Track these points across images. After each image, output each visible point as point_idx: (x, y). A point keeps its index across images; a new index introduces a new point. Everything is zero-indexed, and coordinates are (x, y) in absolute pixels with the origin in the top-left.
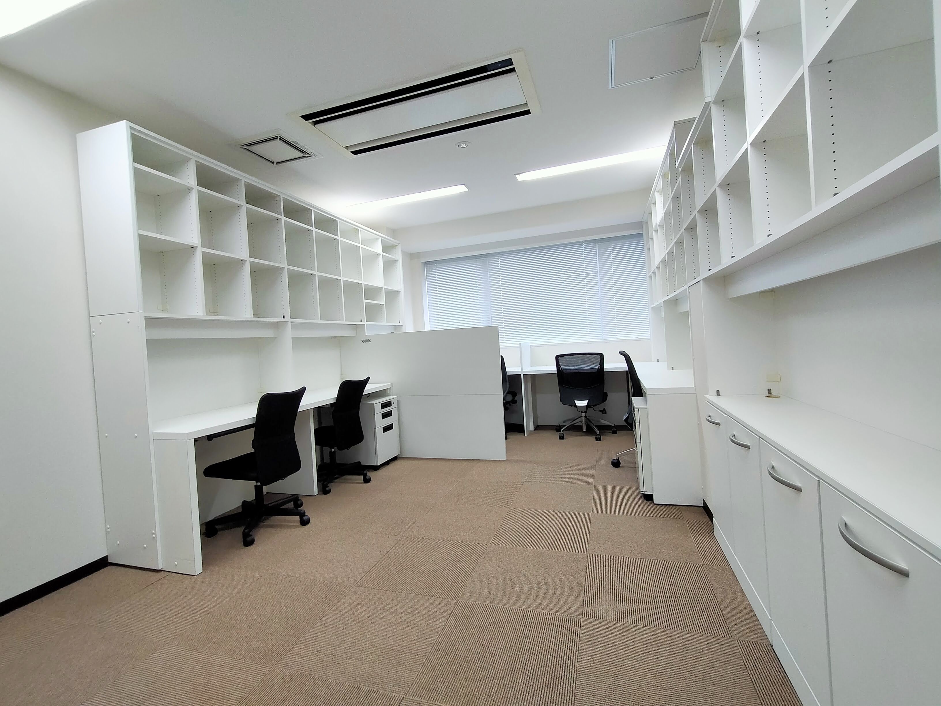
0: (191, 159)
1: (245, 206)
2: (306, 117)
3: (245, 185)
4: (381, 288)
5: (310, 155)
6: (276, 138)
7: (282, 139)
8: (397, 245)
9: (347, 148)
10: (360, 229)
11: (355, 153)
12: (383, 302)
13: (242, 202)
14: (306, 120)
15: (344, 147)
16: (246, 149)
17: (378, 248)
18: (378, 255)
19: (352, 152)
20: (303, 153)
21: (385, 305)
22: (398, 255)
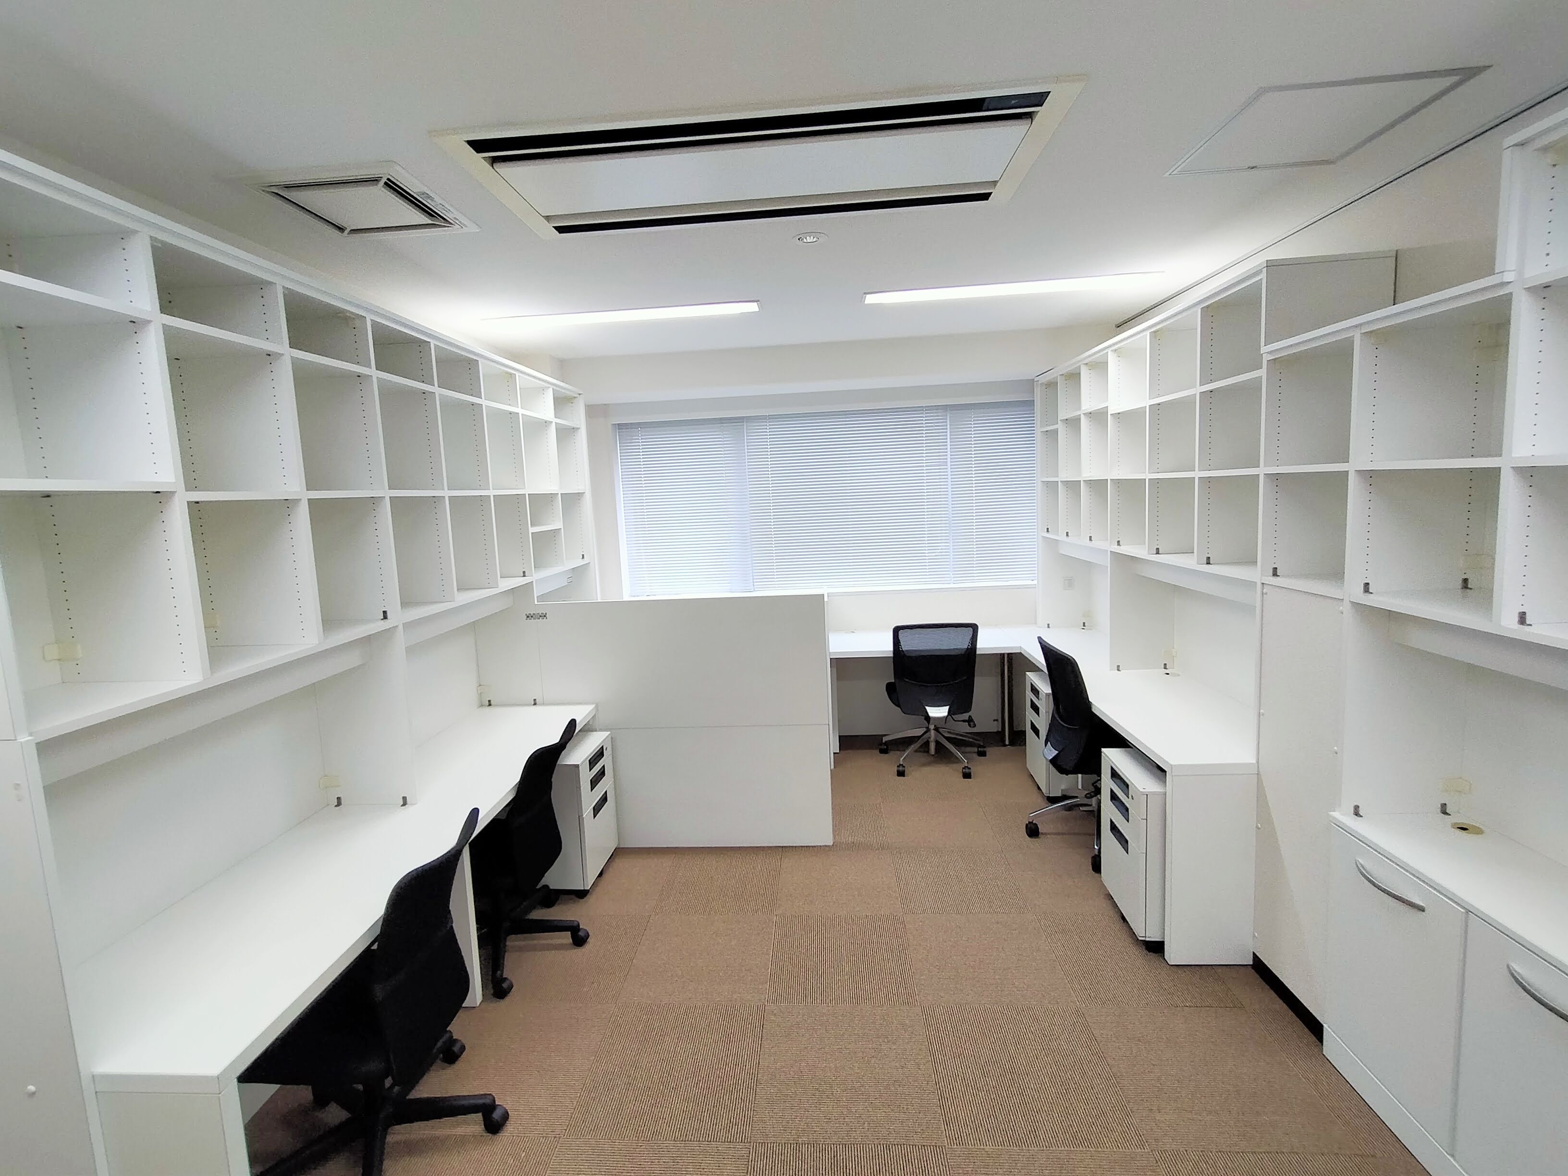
0: (135, 232)
1: (289, 354)
2: (479, 146)
3: (284, 295)
4: (553, 496)
5: (451, 224)
6: (375, 181)
7: (392, 186)
8: (576, 397)
9: (548, 218)
10: (517, 374)
11: (561, 230)
12: (557, 524)
13: (280, 342)
14: (478, 152)
15: (543, 216)
16: (277, 194)
17: (545, 410)
18: (547, 423)
19: (555, 228)
20: (433, 216)
21: (562, 529)
22: (578, 418)
